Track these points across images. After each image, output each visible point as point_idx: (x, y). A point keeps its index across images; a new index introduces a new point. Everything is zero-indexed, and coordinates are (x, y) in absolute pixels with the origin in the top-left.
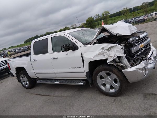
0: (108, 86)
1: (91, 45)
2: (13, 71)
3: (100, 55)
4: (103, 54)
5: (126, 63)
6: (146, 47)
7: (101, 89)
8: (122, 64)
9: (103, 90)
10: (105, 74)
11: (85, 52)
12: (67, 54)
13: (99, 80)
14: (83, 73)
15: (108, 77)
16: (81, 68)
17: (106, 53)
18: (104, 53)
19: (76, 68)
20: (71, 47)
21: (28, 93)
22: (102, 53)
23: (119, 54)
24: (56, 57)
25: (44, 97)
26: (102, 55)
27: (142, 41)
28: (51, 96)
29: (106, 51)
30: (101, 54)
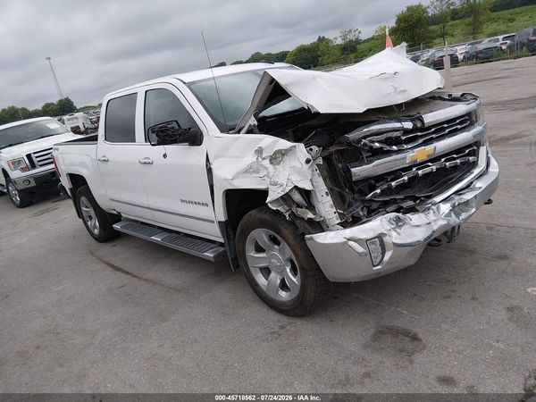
0: (275, 278)
1: (239, 132)
2: (65, 182)
3: (250, 173)
4: (257, 171)
5: (324, 214)
6: (446, 161)
7: (257, 285)
8: (310, 215)
9: (263, 287)
10: (266, 239)
11: (216, 157)
12: (165, 156)
13: (251, 253)
14: (213, 222)
15: (276, 250)
16: (207, 205)
17: (266, 168)
18: (262, 169)
19: (196, 203)
20: (180, 135)
21: (92, 253)
22: (255, 166)
23: (299, 178)
24: (148, 158)
25: (119, 274)
26: (256, 175)
27: (434, 136)
28: (135, 276)
29: (266, 163)
30: (254, 172)
